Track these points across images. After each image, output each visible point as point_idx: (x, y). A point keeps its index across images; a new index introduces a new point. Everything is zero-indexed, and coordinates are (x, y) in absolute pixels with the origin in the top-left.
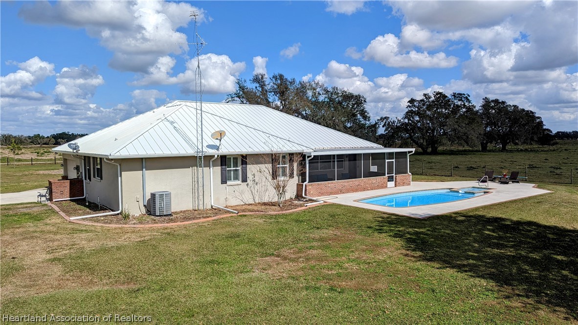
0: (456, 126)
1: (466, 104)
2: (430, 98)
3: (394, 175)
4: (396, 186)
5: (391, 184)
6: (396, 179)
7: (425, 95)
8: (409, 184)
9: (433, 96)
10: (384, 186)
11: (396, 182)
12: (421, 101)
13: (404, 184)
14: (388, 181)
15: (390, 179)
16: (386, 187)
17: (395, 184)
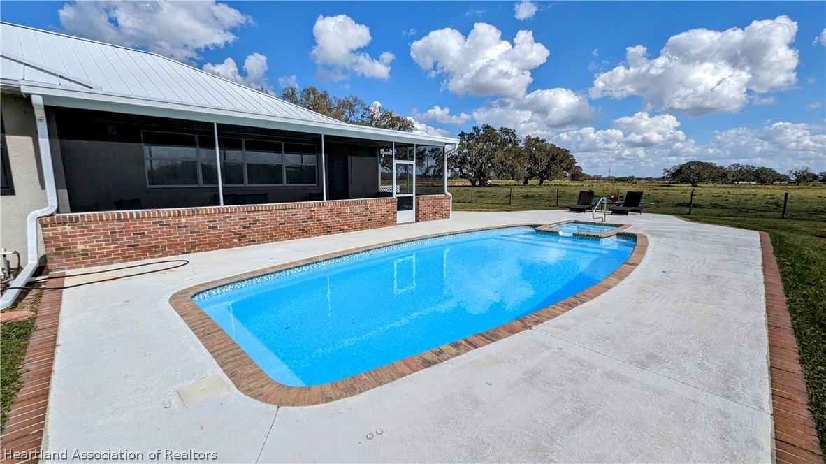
0: (504, 159)
1: (512, 138)
2: (479, 131)
3: (414, 195)
4: (417, 221)
5: (406, 216)
6: (417, 204)
7: (475, 128)
8: (447, 216)
9: (482, 130)
10: (389, 222)
11: (417, 210)
12: (471, 134)
13: (435, 216)
14: (399, 209)
15: (404, 204)
16: (394, 222)
17: (417, 216)
